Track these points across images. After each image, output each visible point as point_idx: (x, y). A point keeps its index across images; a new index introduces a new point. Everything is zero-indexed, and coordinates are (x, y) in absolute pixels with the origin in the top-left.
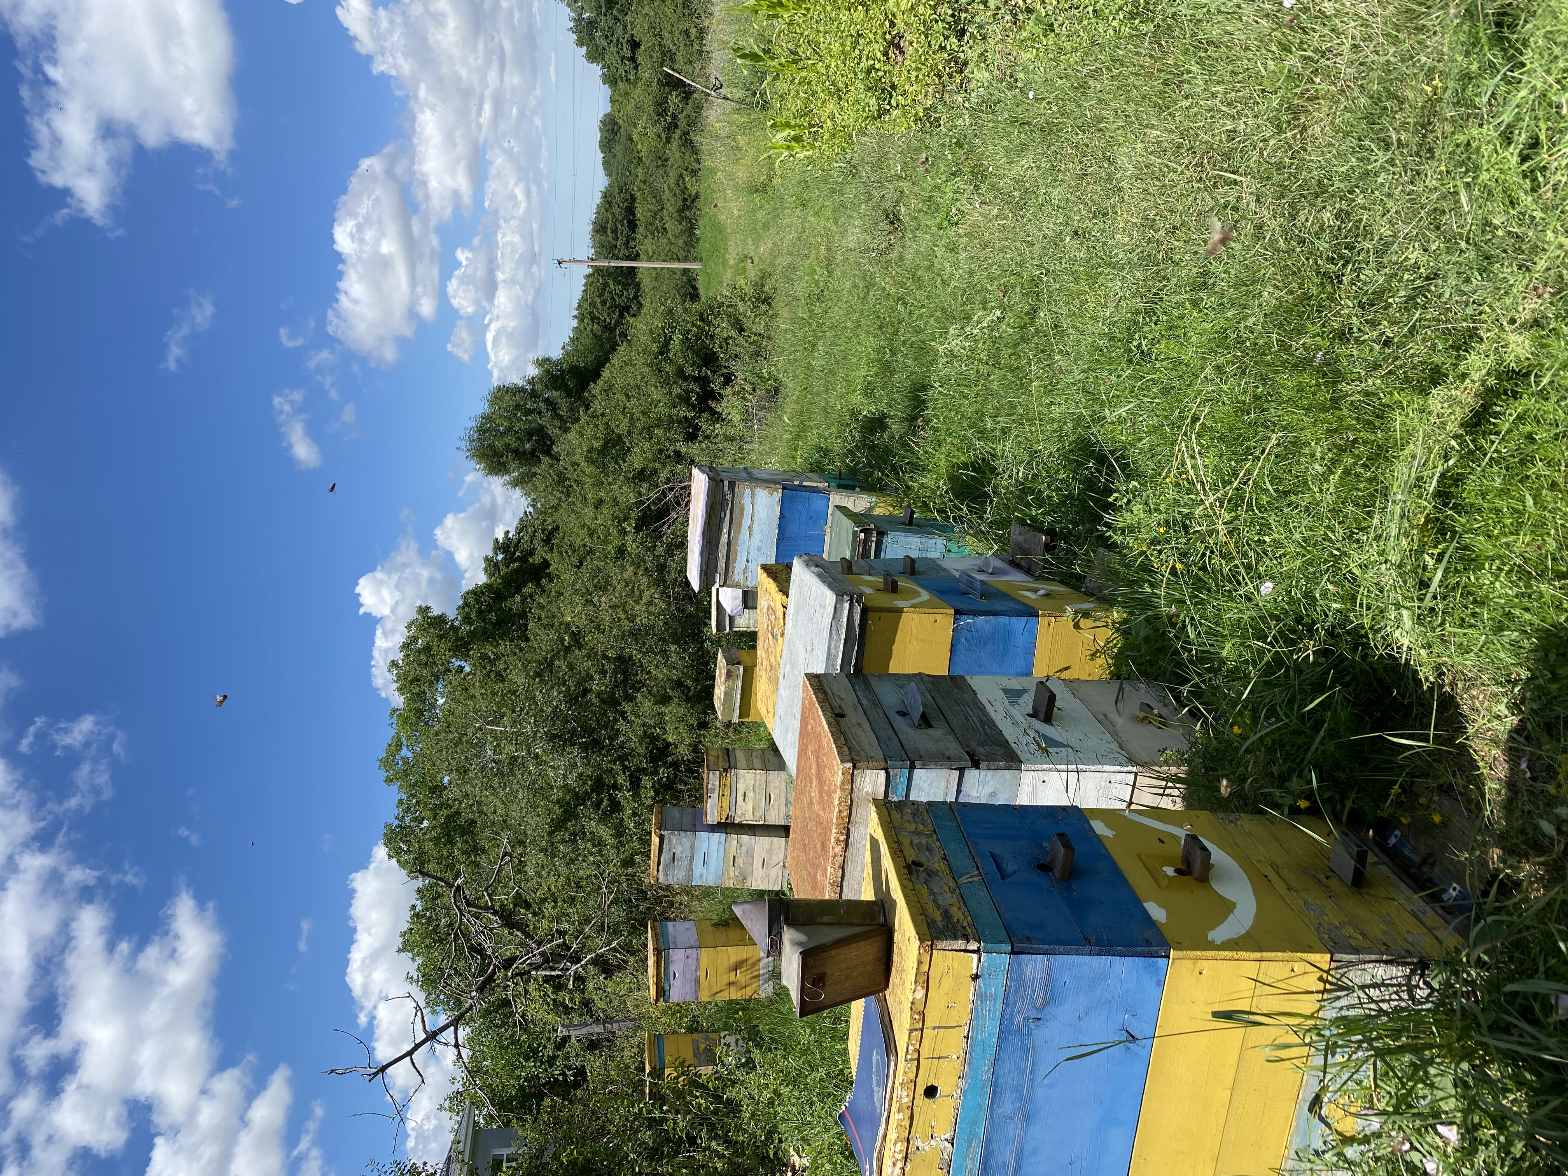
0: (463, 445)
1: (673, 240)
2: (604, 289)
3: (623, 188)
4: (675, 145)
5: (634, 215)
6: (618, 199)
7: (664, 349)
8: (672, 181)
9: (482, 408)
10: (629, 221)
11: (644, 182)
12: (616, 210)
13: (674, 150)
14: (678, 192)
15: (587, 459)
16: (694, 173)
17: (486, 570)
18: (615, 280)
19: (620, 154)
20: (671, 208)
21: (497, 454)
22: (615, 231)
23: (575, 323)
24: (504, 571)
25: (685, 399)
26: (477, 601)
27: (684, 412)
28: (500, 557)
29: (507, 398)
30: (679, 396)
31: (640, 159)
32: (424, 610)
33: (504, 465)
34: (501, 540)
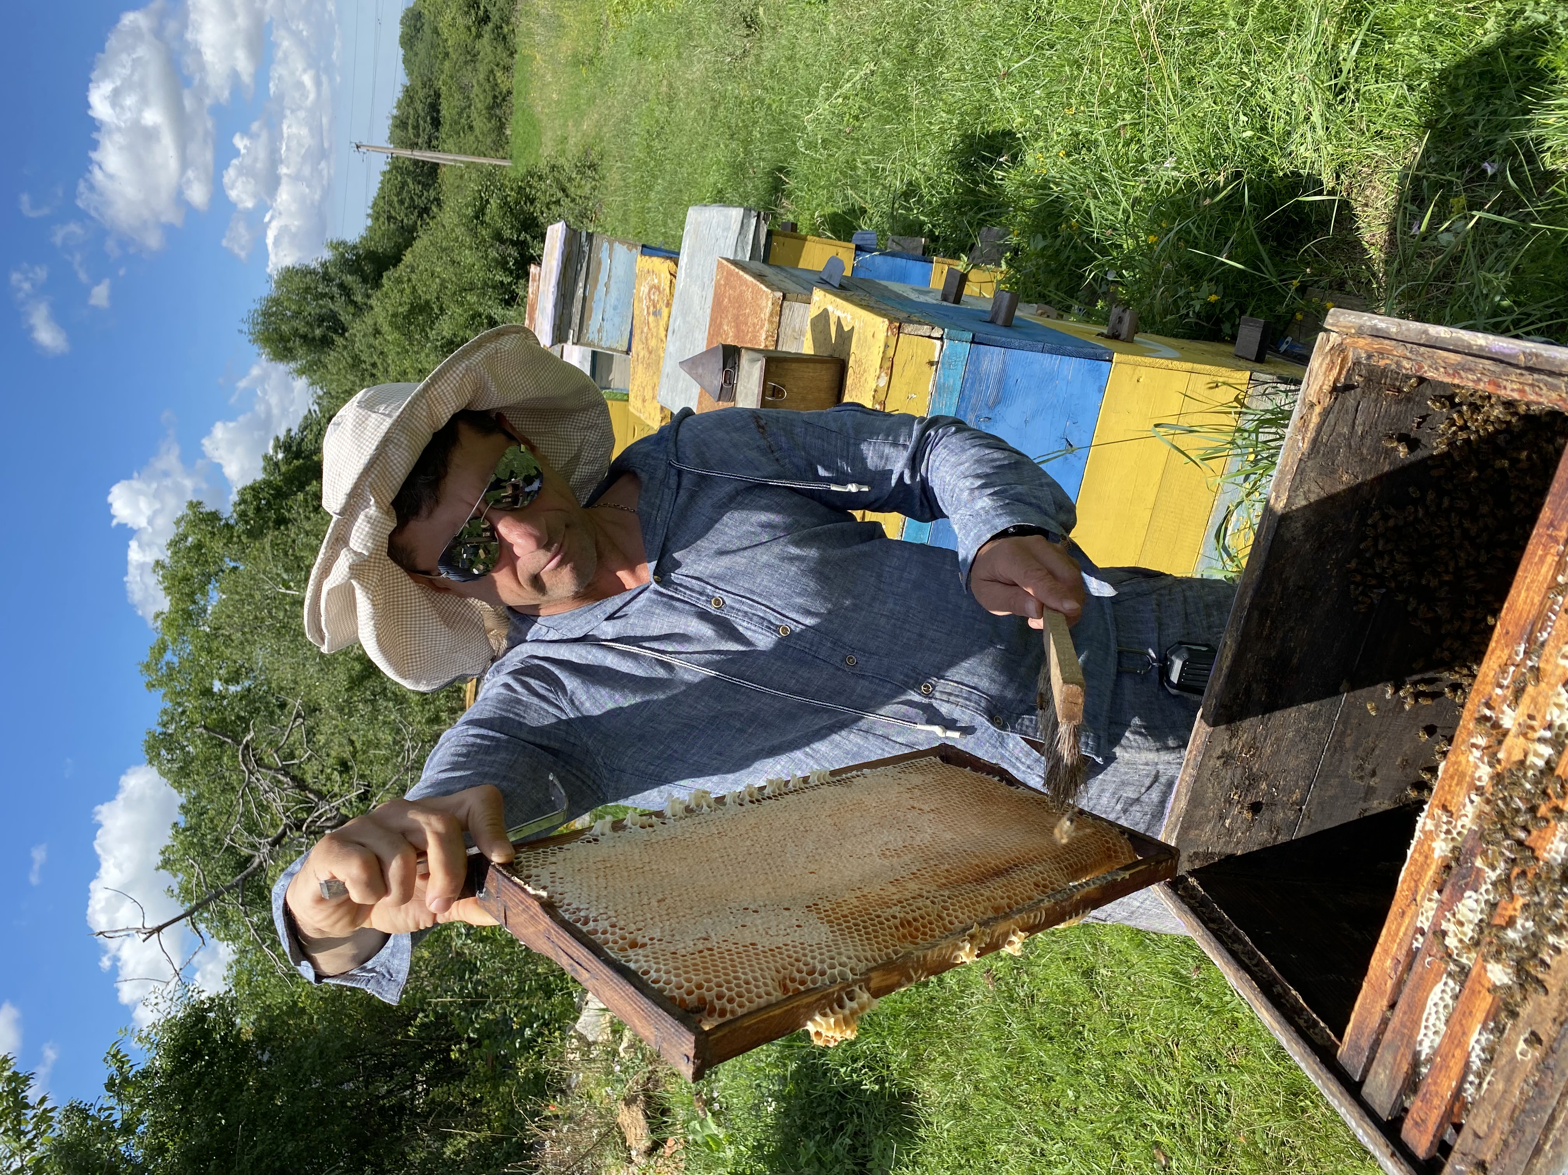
0: (245, 328)
1: (481, 138)
2: (402, 188)
3: (427, 83)
4: (487, 37)
5: (438, 111)
6: (421, 94)
7: (479, 213)
8: (481, 77)
9: (268, 290)
10: (432, 118)
11: (451, 77)
12: (419, 107)
13: (485, 45)
14: (487, 88)
15: (391, 324)
16: (507, 69)
17: (265, 469)
18: (414, 179)
19: (422, 54)
20: (480, 103)
21: (283, 339)
22: (416, 127)
23: (369, 222)
24: (283, 469)
25: (502, 264)
26: (256, 497)
27: (500, 276)
28: (280, 456)
29: (297, 279)
30: (495, 260)
31: (447, 54)
32: (194, 506)
33: (290, 350)
34: (282, 438)
